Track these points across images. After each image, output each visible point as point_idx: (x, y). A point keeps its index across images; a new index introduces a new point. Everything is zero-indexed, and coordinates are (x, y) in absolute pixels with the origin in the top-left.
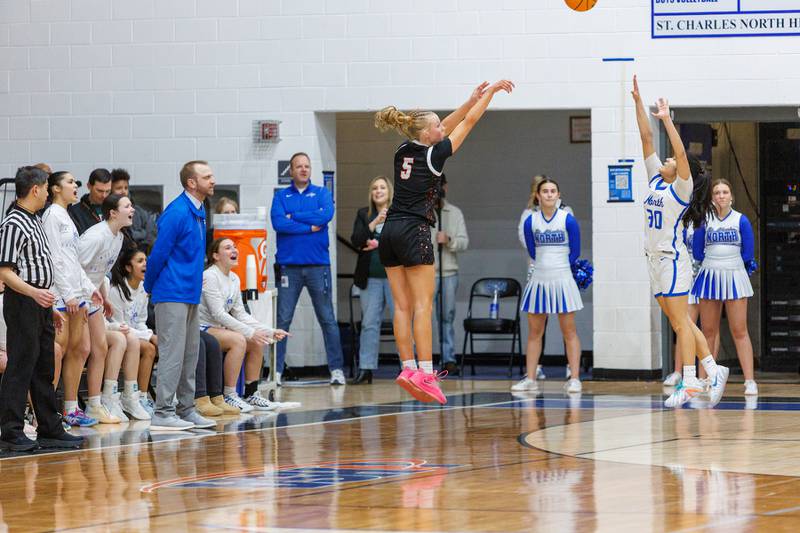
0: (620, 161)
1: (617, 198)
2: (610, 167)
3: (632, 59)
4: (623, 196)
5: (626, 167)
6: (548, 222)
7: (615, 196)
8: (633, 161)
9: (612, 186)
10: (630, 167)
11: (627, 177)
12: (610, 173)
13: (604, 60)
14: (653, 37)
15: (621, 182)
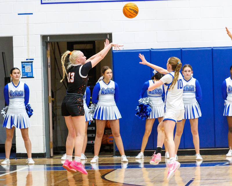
0: (27, 60)
1: (26, 76)
2: (22, 62)
3: (32, 14)
4: (29, 76)
5: (30, 62)
6: (16, 87)
7: (25, 75)
8: (33, 59)
9: (24, 71)
10: (32, 62)
11: (30, 67)
12: (22, 65)
13: (19, 14)
14: (42, 3)
15: (28, 69)
